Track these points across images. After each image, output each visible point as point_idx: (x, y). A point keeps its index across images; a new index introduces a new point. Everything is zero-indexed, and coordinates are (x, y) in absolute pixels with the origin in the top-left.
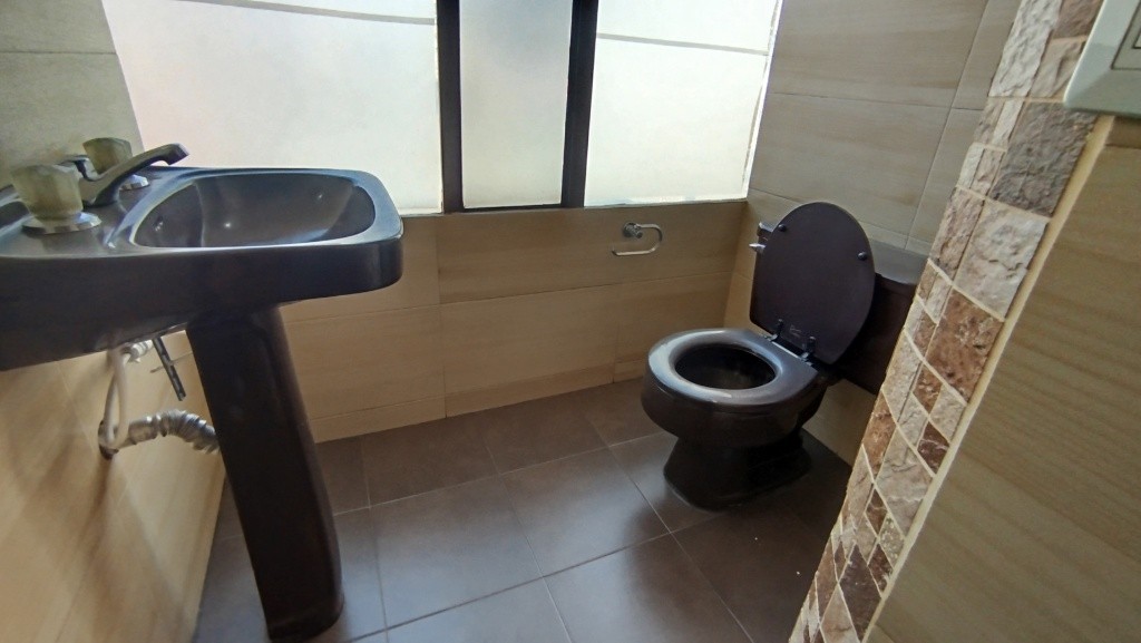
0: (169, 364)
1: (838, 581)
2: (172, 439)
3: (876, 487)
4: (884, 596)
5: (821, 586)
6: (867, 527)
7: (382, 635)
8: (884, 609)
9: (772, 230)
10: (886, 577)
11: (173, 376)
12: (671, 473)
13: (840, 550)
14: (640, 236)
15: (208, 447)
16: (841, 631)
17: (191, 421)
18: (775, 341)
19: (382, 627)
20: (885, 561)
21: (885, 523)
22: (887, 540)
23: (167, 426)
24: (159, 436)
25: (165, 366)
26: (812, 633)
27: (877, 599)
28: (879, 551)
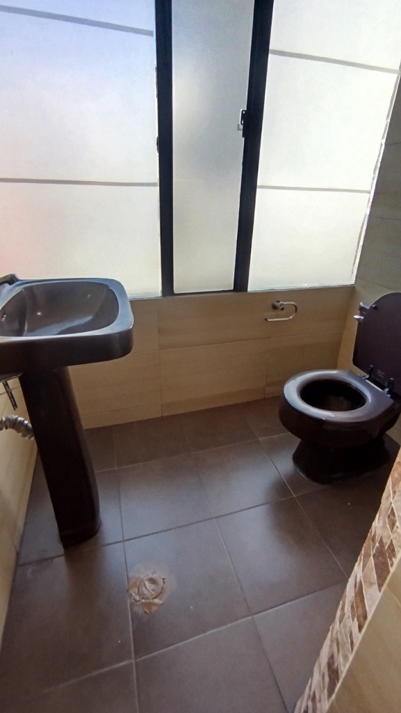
0: (9, 391)
1: (372, 554)
2: (10, 431)
3: (393, 505)
4: (392, 570)
5: (365, 553)
6: (386, 527)
7: (122, 544)
8: (392, 577)
9: (368, 308)
10: (394, 560)
11: (11, 397)
12: (297, 459)
13: (375, 536)
14: (283, 309)
15: (29, 436)
16: (371, 584)
17: (20, 421)
18: (367, 379)
19: (121, 539)
20: (394, 550)
21: (395, 528)
22: (395, 538)
23: (8, 424)
24: (4, 430)
25: (7, 392)
26: (358, 580)
27: (388, 572)
28: (391, 544)
